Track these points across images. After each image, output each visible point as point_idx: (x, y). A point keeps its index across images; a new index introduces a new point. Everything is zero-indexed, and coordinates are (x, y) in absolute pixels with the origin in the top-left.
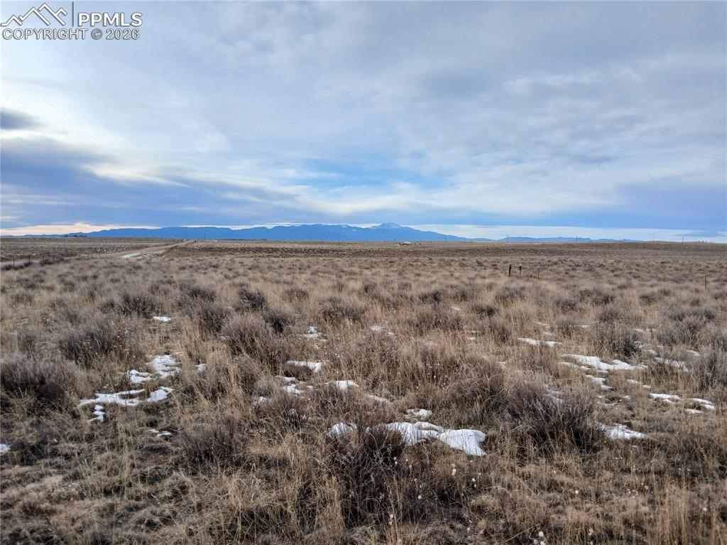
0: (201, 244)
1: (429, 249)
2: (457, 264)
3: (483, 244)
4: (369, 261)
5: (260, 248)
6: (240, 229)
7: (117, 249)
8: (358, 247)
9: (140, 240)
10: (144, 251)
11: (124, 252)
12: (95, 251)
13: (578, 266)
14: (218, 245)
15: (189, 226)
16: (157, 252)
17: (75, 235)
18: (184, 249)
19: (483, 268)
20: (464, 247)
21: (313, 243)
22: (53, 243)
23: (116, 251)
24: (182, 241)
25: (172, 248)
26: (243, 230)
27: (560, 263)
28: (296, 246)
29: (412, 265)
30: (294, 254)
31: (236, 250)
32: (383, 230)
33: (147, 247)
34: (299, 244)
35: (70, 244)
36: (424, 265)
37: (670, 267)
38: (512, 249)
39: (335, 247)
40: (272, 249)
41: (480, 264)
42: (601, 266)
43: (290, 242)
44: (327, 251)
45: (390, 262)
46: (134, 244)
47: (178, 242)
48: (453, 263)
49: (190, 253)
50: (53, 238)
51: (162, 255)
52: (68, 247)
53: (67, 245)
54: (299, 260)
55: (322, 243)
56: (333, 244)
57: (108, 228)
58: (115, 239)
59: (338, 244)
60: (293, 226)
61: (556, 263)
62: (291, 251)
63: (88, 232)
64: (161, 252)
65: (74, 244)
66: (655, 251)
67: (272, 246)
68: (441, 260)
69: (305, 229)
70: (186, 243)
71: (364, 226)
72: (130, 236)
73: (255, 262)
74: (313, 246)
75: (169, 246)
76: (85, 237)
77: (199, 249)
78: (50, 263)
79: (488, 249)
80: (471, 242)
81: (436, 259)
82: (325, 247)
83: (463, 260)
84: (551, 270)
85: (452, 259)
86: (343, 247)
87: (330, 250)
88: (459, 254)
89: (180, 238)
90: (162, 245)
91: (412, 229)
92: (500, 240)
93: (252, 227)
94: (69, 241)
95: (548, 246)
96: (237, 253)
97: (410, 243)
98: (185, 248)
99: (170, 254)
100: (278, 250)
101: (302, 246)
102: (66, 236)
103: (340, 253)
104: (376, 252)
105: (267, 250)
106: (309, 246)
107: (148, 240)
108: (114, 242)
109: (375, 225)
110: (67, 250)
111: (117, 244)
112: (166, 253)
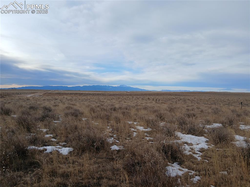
0: (57, 92)
1: (135, 94)
2: (141, 99)
4: (112, 97)
6: (71, 87)
8: (111, 93)
9: (35, 90)
10: (35, 94)
11: (28, 94)
12: (18, 94)
13: (181, 99)
14: (62, 92)
15: (53, 86)
17: (12, 89)
21: (96, 92)
22: (4, 91)
23: (26, 94)
24: (50, 91)
25: (46, 93)
27: (175, 98)
28: (90, 92)
31: (68, 94)
32: (121, 87)
33: (37, 93)
35: (10, 91)
36: (130, 99)
37: (212, 100)
39: (103, 93)
40: (81, 93)
41: (149, 99)
42: (189, 99)
43: (88, 91)
44: (100, 94)
45: (119, 98)
46: (33, 92)
47: (49, 91)
48: (140, 98)
49: (52, 95)
51: (42, 95)
54: (87, 97)
55: (99, 91)
57: (24, 86)
58: (26, 90)
60: (89, 86)
61: (174, 99)
62: (88, 94)
64: (41, 94)
66: (210, 95)
67: (81, 92)
68: (136, 97)
69: (94, 87)
71: (114, 86)
72: (32, 89)
73: (72, 98)
74: (96, 93)
76: (16, 89)
77: (55, 94)
79: (155, 94)
80: (150, 91)
81: (135, 97)
83: (144, 97)
84: (171, 101)
86: (106, 93)
87: (101, 94)
89: (49, 90)
90: (43, 92)
91: (131, 87)
92: (160, 91)
93: (75, 86)
95: (175, 93)
97: (129, 92)
98: (51, 93)
99: (45, 95)
100: (83, 94)
101: (92, 93)
102: (9, 89)
103: (104, 95)
104: (117, 95)
105: (79, 94)
106: (94, 93)
108: (26, 91)
109: (118, 85)
110: (8, 93)
111: (26, 92)
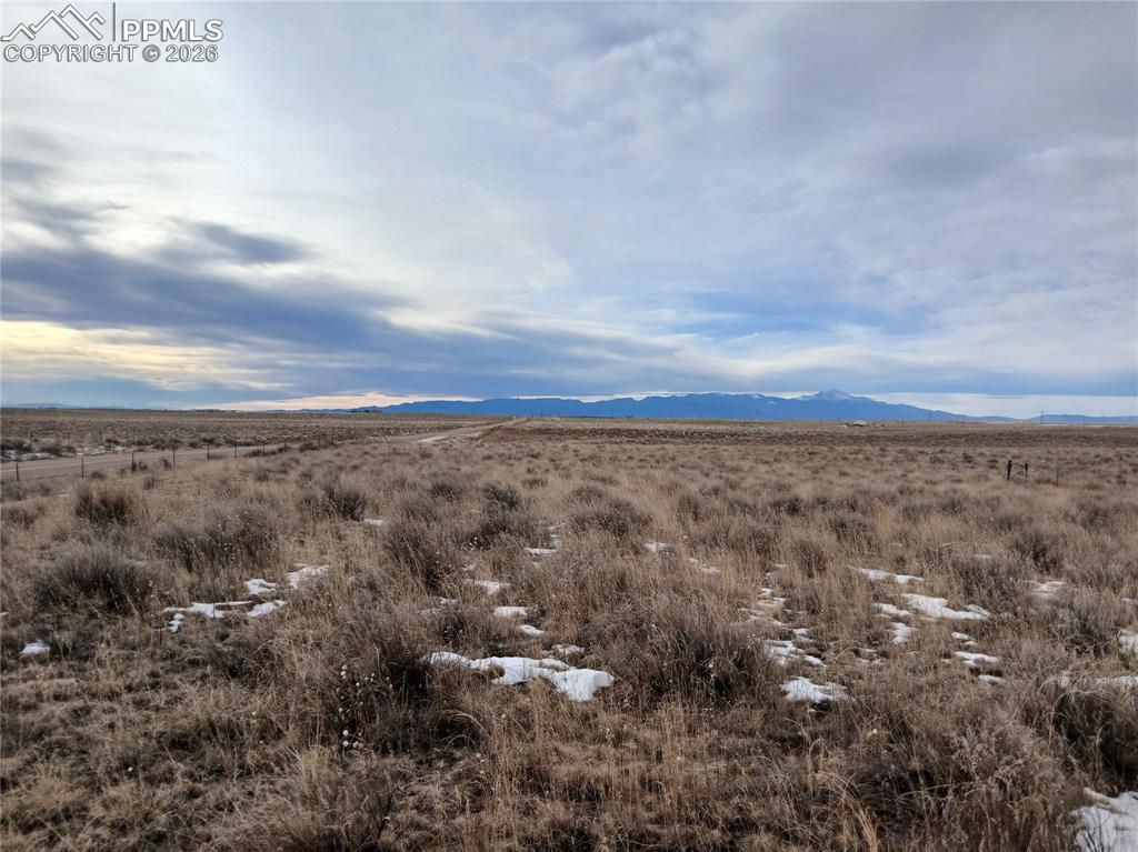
0: (537, 424)
1: (897, 433)
2: (928, 458)
3: (994, 426)
4: (777, 451)
5: (619, 430)
6: (595, 402)
7: (418, 430)
8: (774, 429)
9: (454, 418)
10: (452, 433)
11: (426, 435)
12: (387, 432)
14: (559, 426)
15: (521, 398)
16: (471, 435)
17: (367, 410)
18: (511, 430)
19: (971, 465)
20: (962, 430)
21: (703, 423)
22: (334, 421)
23: (417, 432)
24: (510, 419)
25: (493, 429)
26: (598, 403)
27: (1116, 459)
28: (676, 427)
29: (845, 459)
30: (668, 439)
31: (583, 432)
32: (822, 403)
33: (459, 427)
34: (682, 423)
35: (357, 422)
36: (868, 459)
38: (1046, 436)
39: (737, 428)
40: (636, 430)
41: (967, 459)
43: (667, 422)
44: (722, 435)
45: (810, 454)
46: (443, 423)
47: (504, 420)
48: (920, 457)
49: (517, 437)
50: (336, 414)
51: (478, 439)
52: (353, 426)
53: (351, 423)
55: (718, 423)
56: (735, 424)
57: (411, 400)
59: (744, 424)
60: (673, 397)
61: (1107, 460)
62: (665, 434)
63: (384, 406)
64: (477, 435)
65: (362, 422)
67: (639, 426)
68: (902, 451)
69: (692, 401)
70: (515, 421)
71: (788, 396)
73: (597, 450)
74: (702, 428)
75: (492, 427)
76: (380, 412)
77: (531, 431)
78: (314, 449)
79: (1000, 434)
80: (976, 422)
81: (892, 450)
82: (720, 428)
83: (941, 451)
85: (922, 450)
86: (749, 430)
87: (726, 434)
88: (947, 442)
89: (507, 415)
90: (481, 425)
91: (872, 402)
92: (1029, 420)
93: (613, 398)
94: (357, 418)
96: (584, 437)
97: (864, 423)
99: (489, 437)
100: (646, 434)
101: (684, 428)
102: (354, 411)
103: (742, 438)
104: (802, 437)
105: (629, 433)
106: (694, 427)
107: (463, 417)
108: (416, 419)
109: (808, 394)
110: (349, 430)
111: (419, 423)
112: (484, 435)
